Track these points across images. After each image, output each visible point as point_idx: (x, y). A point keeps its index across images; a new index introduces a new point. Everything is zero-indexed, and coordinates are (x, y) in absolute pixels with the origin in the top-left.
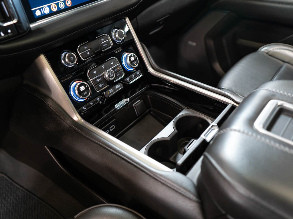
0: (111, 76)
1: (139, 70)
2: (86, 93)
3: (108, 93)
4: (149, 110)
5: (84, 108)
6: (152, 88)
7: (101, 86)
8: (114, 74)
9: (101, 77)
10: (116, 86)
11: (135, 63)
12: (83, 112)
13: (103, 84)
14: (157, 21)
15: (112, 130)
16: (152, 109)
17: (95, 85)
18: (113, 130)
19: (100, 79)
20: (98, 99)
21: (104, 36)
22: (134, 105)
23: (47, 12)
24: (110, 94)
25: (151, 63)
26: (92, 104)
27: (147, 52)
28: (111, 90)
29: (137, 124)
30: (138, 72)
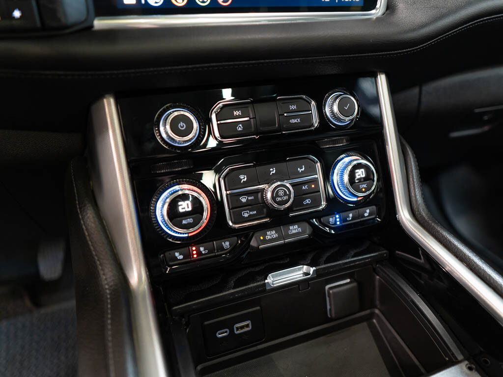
0: (279, 199)
1: (374, 207)
2: (190, 220)
3: (262, 238)
4: (368, 312)
5: (177, 254)
6: (394, 262)
7: (246, 215)
8: (289, 198)
9: (255, 194)
10: (291, 228)
11: (365, 186)
12: (171, 263)
13: (255, 212)
14: (477, 111)
15: (239, 332)
16: (377, 311)
17: (231, 208)
18: (243, 333)
19: (249, 198)
20: (226, 244)
21: (301, 100)
22: (327, 287)
23: (156, 3)
24: (265, 241)
25: (413, 199)
26: (203, 252)
27: (410, 169)
28: (274, 232)
29: (322, 338)
30: (368, 211)
